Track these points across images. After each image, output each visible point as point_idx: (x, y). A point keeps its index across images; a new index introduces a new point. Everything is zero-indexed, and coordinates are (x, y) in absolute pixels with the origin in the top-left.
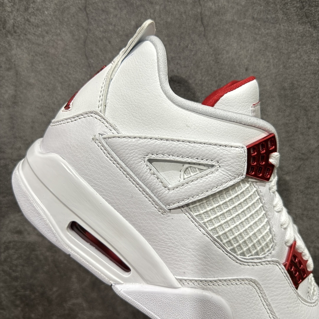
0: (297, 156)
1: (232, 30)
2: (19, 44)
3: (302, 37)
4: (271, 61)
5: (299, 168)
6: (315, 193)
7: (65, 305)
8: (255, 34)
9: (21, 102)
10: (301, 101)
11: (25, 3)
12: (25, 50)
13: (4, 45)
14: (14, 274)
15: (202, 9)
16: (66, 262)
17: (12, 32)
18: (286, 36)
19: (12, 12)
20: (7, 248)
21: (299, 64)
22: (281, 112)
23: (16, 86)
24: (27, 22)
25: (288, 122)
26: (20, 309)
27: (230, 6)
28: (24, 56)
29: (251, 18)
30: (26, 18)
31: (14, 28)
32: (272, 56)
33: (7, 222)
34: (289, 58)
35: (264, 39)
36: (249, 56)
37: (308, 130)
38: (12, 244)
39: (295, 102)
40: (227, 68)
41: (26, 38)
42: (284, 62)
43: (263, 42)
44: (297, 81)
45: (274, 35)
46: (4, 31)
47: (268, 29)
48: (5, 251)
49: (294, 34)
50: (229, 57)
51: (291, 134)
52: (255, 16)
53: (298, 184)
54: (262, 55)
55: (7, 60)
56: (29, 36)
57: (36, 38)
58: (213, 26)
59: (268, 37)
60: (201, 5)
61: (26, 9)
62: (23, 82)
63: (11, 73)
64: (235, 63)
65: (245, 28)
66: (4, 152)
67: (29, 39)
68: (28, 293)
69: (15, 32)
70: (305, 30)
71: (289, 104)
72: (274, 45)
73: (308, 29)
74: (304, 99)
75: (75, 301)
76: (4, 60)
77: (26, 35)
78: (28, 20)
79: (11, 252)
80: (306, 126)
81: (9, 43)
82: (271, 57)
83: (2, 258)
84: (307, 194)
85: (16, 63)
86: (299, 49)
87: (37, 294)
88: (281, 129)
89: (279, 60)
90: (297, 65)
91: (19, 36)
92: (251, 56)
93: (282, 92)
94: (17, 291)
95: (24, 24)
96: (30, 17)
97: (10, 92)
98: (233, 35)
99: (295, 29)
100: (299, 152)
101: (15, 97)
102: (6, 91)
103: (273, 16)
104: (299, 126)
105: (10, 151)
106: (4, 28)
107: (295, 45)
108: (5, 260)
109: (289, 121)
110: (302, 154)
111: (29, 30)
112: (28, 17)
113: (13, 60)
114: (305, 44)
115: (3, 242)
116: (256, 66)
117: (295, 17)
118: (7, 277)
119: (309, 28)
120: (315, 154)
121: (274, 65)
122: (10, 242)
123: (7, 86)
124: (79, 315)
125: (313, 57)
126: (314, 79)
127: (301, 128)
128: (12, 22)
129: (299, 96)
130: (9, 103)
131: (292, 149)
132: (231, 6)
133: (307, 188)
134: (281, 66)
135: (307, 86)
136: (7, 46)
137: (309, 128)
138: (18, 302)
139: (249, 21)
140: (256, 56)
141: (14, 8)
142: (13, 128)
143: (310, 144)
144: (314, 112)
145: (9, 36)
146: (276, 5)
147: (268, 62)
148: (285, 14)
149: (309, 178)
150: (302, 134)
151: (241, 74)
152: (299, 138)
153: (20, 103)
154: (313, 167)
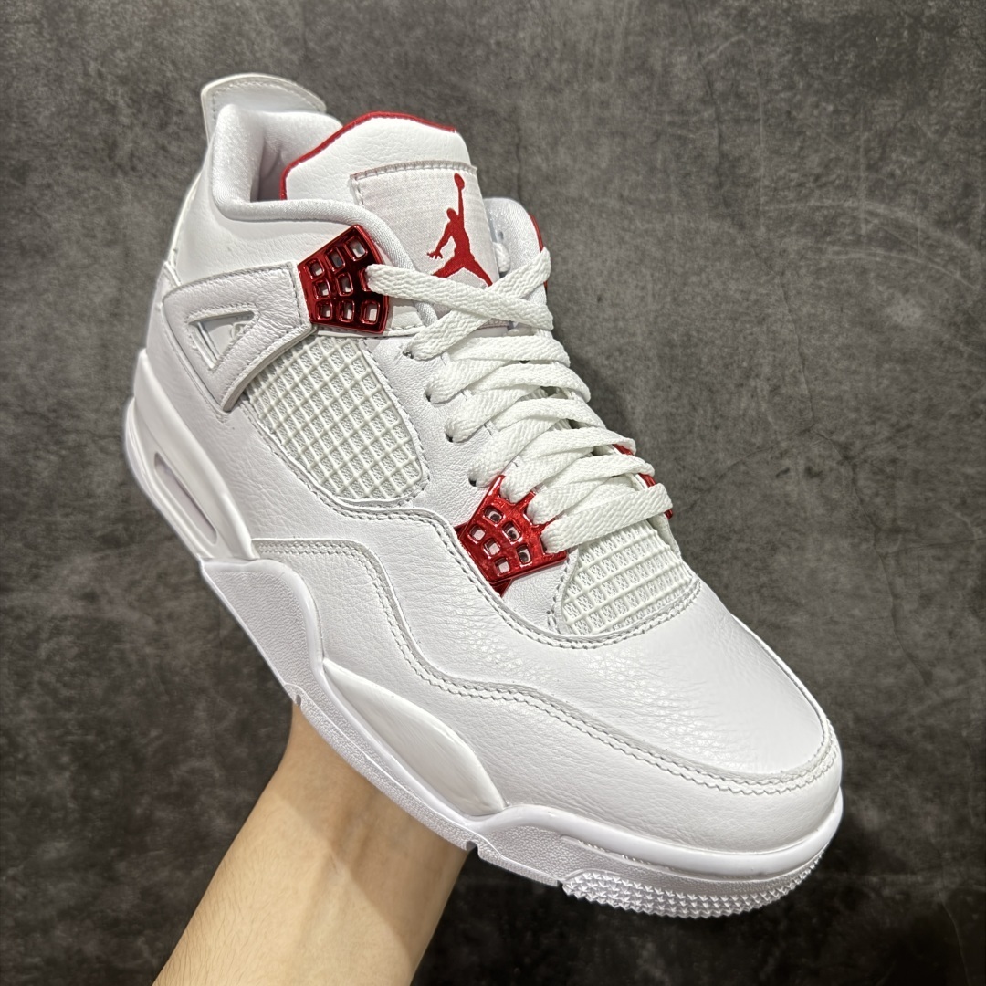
0: (689, 482)
1: (577, 216)
2: (139, 194)
3: (714, 244)
4: (650, 286)
5: (692, 506)
6: (723, 562)
7: (172, 771)
8: (623, 229)
9: (129, 314)
10: (703, 372)
11: (161, 112)
12: (150, 208)
13: (106, 192)
14: (65, 693)
15: (521, 168)
16: (187, 671)
17: (128, 168)
18: (683, 239)
19: (131, 127)
20: (57, 631)
21: (704, 298)
22: (662, 390)
23: (121, 280)
24: (161, 152)
25: (674, 410)
26: (67, 775)
27: (577, 168)
28: (147, 221)
29: (616, 196)
30: (160, 142)
31: (131, 160)
32: (652, 276)
33: (65, 572)
34: (685, 284)
35: (639, 241)
36: (606, 273)
37: (713, 430)
38: (69, 623)
39: (691, 373)
40: (561, 291)
41: (156, 185)
42: (674, 291)
43: (637, 247)
44: (698, 331)
45: (660, 234)
46: (110, 164)
47: (649, 222)
48: (50, 638)
49: (698, 237)
50: (567, 271)
51: (679, 436)
52: (626, 193)
53: (688, 539)
54: (633, 272)
55: (108, 223)
56: (162, 181)
57: (177, 185)
58: (541, 206)
59: (646, 238)
60: (519, 160)
61: (163, 125)
62: (139, 274)
63: (115, 252)
64: (579, 284)
65: (604, 215)
66: (78, 417)
67: (161, 187)
68: (91, 738)
69: (134, 169)
70: (721, 230)
71: (677, 375)
72: (658, 254)
73: (726, 229)
74: (710, 367)
75: (195, 764)
76: (103, 223)
77: (155, 176)
78: (163, 148)
79: (65, 640)
80: (710, 423)
81: (117, 189)
82: (649, 278)
83: (43, 654)
84: (707, 563)
85: (128, 232)
86: (706, 267)
87: (112, 743)
88: (660, 425)
89: (666, 285)
90: (699, 299)
91: (141, 177)
92: (610, 274)
93: (667, 350)
94: (68, 733)
95: (155, 155)
96: (169, 143)
97: (106, 290)
98: (578, 227)
99: (702, 227)
100: (694, 475)
101: (116, 302)
102: (99, 287)
103: (661, 196)
104: (697, 422)
105: (93, 416)
106: (110, 158)
107: (698, 259)
108: (49, 660)
109: (677, 409)
110: (700, 479)
111: (163, 169)
112: (166, 142)
113: (121, 226)
114: (719, 259)
115: (50, 616)
116: (618, 293)
117: (704, 204)
118: (48, 699)
119: (730, 228)
120: (725, 481)
121: (654, 296)
122: (65, 618)
123: (102, 278)
124: (203, 798)
125: (732, 286)
126: (733, 330)
127: (699, 426)
128: (128, 146)
129: (700, 361)
130: (103, 315)
131: (679, 467)
132: (580, 170)
133: (706, 550)
134: (669, 299)
135: (717, 342)
136: (112, 195)
137: (716, 428)
138: (65, 759)
139: (613, 203)
140: (620, 274)
141: (137, 119)
142: (106, 367)
143: (716, 461)
144: (727, 396)
145: (120, 175)
146: (668, 176)
147: (643, 288)
148: (685, 195)
149: (711, 529)
150: (702, 438)
151: (588, 306)
152: (695, 446)
153: (127, 318)
154: (721, 507)
